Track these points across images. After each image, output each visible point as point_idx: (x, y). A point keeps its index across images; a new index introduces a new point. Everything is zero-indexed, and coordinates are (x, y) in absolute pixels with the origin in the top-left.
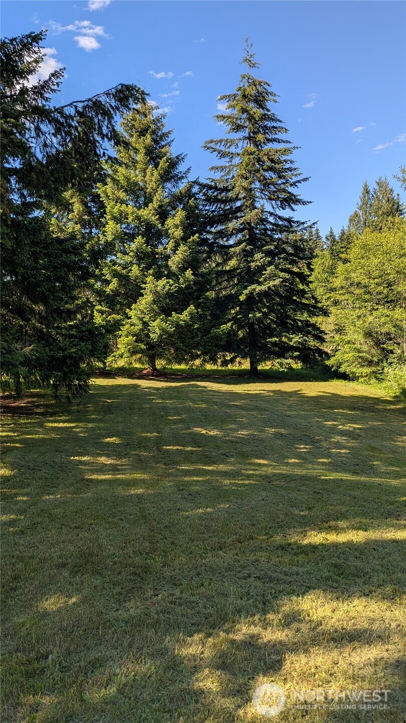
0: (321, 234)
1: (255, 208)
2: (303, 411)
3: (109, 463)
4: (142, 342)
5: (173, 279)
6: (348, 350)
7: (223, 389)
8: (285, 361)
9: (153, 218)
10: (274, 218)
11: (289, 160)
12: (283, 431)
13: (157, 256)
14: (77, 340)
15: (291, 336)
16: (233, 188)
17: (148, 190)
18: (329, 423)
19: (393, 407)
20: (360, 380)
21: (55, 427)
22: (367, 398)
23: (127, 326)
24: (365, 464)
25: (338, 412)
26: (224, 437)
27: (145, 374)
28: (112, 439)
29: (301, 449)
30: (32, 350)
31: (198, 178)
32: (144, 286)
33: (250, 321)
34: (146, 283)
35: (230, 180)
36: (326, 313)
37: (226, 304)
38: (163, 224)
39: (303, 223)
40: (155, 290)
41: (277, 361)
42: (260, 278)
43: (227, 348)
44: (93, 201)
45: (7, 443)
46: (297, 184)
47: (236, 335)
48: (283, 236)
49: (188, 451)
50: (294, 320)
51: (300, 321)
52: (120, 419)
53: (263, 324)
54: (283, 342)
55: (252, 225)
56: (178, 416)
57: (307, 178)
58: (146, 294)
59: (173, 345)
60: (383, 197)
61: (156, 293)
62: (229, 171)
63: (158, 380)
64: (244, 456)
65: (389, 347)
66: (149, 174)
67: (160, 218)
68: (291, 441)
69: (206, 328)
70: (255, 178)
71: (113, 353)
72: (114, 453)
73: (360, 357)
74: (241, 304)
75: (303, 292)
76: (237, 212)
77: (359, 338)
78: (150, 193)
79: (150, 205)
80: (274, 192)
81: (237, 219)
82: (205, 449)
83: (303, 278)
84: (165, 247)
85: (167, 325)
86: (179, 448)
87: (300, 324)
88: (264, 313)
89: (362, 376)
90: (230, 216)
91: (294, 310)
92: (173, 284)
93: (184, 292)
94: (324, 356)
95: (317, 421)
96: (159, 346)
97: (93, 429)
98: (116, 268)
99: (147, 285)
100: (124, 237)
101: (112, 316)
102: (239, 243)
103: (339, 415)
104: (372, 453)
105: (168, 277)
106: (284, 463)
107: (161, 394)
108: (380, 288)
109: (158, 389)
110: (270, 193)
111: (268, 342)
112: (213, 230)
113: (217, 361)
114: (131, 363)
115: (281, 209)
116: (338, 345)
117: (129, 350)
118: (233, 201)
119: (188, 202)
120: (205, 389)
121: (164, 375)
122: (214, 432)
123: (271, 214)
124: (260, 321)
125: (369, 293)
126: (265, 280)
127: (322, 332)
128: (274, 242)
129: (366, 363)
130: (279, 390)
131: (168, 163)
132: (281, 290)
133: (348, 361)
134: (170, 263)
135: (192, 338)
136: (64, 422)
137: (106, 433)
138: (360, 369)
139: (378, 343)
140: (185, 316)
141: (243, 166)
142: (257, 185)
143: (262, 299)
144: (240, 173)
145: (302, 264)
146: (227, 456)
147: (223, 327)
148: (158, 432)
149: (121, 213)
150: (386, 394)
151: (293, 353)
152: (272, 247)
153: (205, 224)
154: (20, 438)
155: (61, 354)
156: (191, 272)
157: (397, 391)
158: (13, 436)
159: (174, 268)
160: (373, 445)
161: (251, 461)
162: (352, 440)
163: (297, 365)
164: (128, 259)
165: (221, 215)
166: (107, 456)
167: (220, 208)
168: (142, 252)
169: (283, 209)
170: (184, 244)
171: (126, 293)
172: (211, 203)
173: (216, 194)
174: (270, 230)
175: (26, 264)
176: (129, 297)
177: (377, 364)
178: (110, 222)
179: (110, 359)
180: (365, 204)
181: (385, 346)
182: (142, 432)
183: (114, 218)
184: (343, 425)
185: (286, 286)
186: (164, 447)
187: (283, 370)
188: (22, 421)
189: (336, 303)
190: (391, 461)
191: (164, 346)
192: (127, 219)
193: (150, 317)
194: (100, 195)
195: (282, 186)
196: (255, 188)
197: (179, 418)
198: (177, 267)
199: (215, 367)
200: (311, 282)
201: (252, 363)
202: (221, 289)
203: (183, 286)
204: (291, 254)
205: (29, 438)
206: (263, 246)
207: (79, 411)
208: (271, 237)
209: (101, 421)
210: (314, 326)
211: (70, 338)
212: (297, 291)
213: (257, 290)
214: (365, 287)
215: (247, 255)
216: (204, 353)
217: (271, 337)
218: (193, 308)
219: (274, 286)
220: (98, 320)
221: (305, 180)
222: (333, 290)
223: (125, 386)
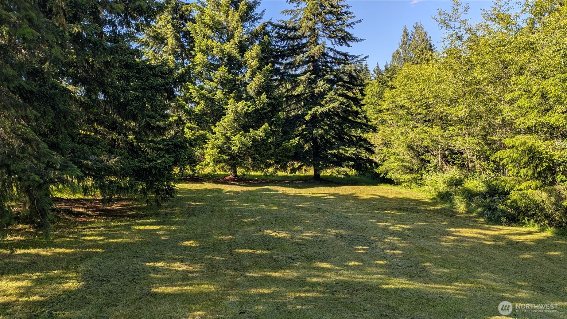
0: (369, 68)
1: (318, 44)
2: (358, 212)
3: (181, 269)
4: (224, 153)
5: (250, 102)
6: (393, 160)
7: (292, 192)
8: (342, 169)
9: (234, 51)
10: (334, 53)
11: (346, 6)
12: (342, 232)
13: (237, 82)
14: (163, 152)
15: (347, 149)
16: (300, 28)
17: (230, 29)
18: (382, 224)
19: (432, 208)
20: (403, 185)
21: (140, 230)
22: (410, 200)
23: (212, 140)
24: (418, 266)
25: (388, 213)
26: (291, 239)
27: (228, 180)
28: (190, 242)
29: (359, 250)
30: (116, 162)
31: (271, 19)
32: (226, 107)
33: (315, 136)
34: (228, 105)
35: (297, 21)
36: (375, 130)
37: (294, 122)
38: (242, 56)
39: (357, 57)
40: (236, 110)
41: (336, 169)
42: (322, 101)
43: (296, 157)
44: (184, 36)
45: (89, 249)
46: (352, 25)
47: (303, 147)
48: (341, 67)
49: (257, 254)
50: (350, 136)
51: (354, 136)
52: (201, 222)
53: (324, 139)
54: (340, 153)
55: (316, 58)
56: (252, 218)
57: (360, 21)
58: (228, 113)
59: (251, 156)
60: (419, 39)
61: (236, 113)
62: (297, 14)
63: (238, 185)
64: (309, 259)
65: (427, 158)
66: (230, 15)
67: (240, 51)
68: (350, 242)
69: (278, 142)
70: (318, 20)
71: (200, 162)
72: (189, 258)
73: (403, 166)
74: (307, 122)
75: (357, 113)
76: (303, 48)
77: (402, 150)
78: (232, 31)
79: (232, 40)
80: (334, 31)
81: (303, 53)
82: (274, 252)
83: (357, 101)
84: (245, 75)
85: (246, 139)
86: (250, 251)
87: (354, 138)
88: (325, 130)
89: (405, 182)
90: (298, 50)
91: (350, 128)
92: (250, 106)
93: (260, 112)
94: (373, 165)
95: (371, 222)
96: (240, 157)
97: (175, 232)
98: (203, 92)
99: (229, 106)
100: (210, 66)
101: (200, 132)
102: (305, 73)
103: (389, 216)
104: (422, 254)
105: (246, 100)
106: (345, 266)
107: (239, 197)
108: (420, 110)
109: (237, 193)
110: (330, 32)
111: (328, 153)
112: (284, 62)
113: (287, 169)
114: (215, 171)
115: (339, 45)
116: (385, 156)
117: (214, 160)
118: (300, 39)
119: (263, 38)
120: (277, 192)
121: (243, 180)
122: (282, 234)
123: (331, 50)
124: (322, 136)
125: (411, 114)
126: (326, 103)
127: (372, 145)
128: (333, 72)
129: (408, 171)
130: (338, 193)
131: (246, 6)
132: (339, 111)
133: (393, 169)
134: (248, 88)
135: (267, 150)
136: (150, 224)
137: (185, 236)
138: (403, 176)
139: (418, 155)
140: (260, 132)
141: (308, 9)
142: (320, 25)
143: (324, 118)
144: (306, 15)
145: (356, 90)
146: (293, 260)
147: (292, 141)
148: (233, 235)
149: (207, 47)
150: (425, 196)
151: (349, 163)
152: (332, 77)
153: (277, 57)
154: (104, 242)
155: (147, 165)
156: (266, 96)
157: (434, 194)
158: (98, 240)
159: (251, 93)
160: (421, 245)
161: (315, 265)
162: (403, 240)
163: (352, 172)
164: (213, 84)
165: (291, 50)
166: (182, 262)
167: (289, 44)
168: (225, 79)
169: (341, 45)
170: (259, 73)
171: (212, 113)
172: (282, 40)
173: (286, 32)
174: (330, 63)
175: (116, 85)
176: (214, 116)
177: (417, 171)
178: (198, 54)
179: (198, 167)
180: (404, 44)
181: (424, 157)
182: (219, 235)
183: (202, 51)
184: (393, 225)
185: (343, 108)
186: (237, 251)
187: (340, 176)
188: (113, 224)
189: (383, 122)
190: (440, 262)
191: (243, 156)
192: (213, 51)
193: (232, 133)
194: (190, 31)
195: (340, 27)
196: (318, 28)
197: (252, 220)
198: (254, 91)
199: (286, 174)
200: (363, 105)
201: (315, 171)
202: (291, 110)
203: (259, 107)
204: (347, 82)
205: (113, 242)
206: (324, 75)
207: (166, 214)
208: (331, 68)
209: (184, 223)
210: (365, 140)
211: (157, 151)
212: (352, 112)
213: (320, 111)
214: (408, 109)
215: (312, 82)
216: (276, 163)
217: (331, 149)
218: (268, 125)
219: (333, 108)
220: (188, 134)
221: (358, 22)
222: (380, 111)
223: (210, 191)
